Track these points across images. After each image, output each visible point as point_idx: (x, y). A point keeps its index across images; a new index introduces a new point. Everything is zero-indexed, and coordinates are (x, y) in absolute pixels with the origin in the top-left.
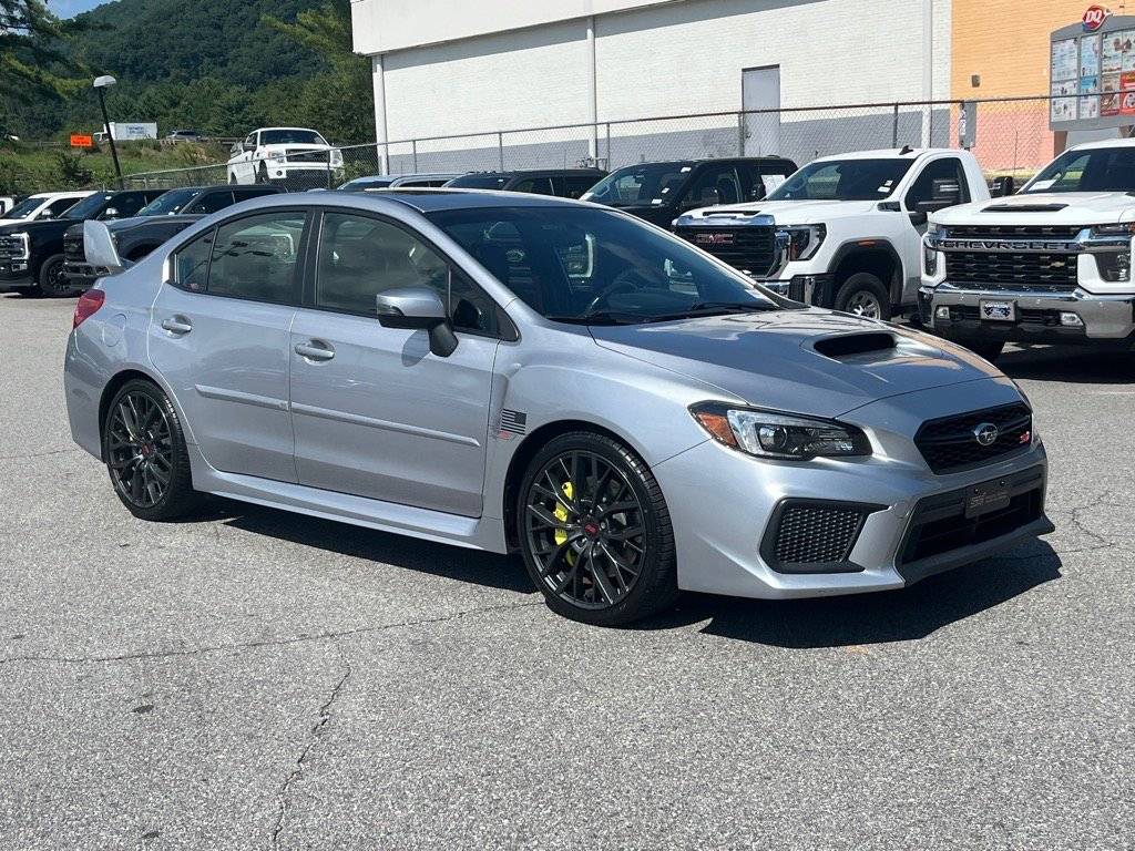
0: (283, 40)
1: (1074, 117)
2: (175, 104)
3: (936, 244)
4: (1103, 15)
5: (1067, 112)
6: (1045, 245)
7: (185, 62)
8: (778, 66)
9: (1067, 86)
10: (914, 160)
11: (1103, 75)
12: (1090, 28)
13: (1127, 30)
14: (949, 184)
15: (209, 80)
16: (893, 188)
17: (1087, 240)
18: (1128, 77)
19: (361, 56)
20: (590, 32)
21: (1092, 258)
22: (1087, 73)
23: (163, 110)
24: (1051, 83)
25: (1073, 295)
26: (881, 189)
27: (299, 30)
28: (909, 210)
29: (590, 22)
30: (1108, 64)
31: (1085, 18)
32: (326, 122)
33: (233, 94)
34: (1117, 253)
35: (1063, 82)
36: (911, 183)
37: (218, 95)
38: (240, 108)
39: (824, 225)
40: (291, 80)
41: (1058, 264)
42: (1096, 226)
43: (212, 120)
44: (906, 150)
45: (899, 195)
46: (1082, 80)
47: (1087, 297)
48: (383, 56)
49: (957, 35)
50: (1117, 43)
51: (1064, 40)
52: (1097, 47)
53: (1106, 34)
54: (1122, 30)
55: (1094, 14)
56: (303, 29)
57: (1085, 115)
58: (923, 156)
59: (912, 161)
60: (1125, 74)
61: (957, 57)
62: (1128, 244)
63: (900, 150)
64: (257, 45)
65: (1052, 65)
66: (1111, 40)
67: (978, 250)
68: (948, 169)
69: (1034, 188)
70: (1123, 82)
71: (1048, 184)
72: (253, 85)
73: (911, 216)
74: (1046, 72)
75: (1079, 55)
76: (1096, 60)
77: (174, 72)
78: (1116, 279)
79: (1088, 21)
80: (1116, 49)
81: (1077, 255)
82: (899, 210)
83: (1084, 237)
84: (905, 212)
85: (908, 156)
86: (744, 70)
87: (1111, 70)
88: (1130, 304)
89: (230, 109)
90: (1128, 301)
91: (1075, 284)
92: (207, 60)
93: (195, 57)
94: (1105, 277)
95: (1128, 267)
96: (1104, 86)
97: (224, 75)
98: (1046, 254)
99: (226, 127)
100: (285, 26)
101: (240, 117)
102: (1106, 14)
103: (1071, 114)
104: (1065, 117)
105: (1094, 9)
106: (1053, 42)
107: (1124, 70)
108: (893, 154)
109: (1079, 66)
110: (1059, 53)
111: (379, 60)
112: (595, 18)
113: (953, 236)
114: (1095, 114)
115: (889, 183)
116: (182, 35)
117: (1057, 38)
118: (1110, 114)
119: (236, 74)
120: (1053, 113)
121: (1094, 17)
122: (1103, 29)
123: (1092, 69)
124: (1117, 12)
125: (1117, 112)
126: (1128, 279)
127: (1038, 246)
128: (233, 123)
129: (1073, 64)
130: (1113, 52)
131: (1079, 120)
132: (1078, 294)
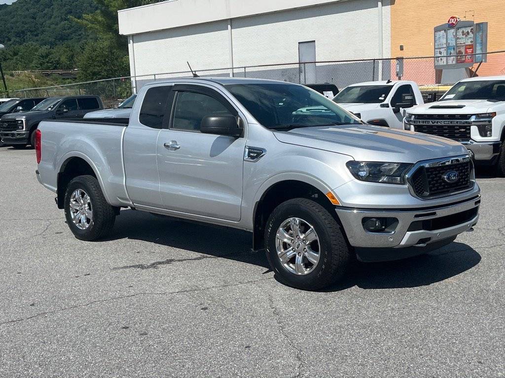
0: (65, 24)
1: (445, 63)
2: (15, 54)
3: (409, 122)
4: (457, 21)
5: (442, 61)
6: (457, 122)
7: (18, 35)
8: (314, 41)
9: (442, 50)
10: (393, 86)
11: (457, 46)
12: (451, 26)
13: (467, 27)
14: (408, 96)
15: (32, 44)
16: (385, 98)
17: (474, 120)
18: (468, 47)
19: (122, 36)
20: (229, 26)
21: (476, 127)
22: (451, 45)
23: (10, 57)
24: (435, 49)
25: (469, 142)
26: (380, 98)
27: (85, 22)
28: (392, 107)
29: (229, 21)
30: (460, 41)
31: (449, 21)
32: (95, 63)
33: (44, 50)
34: (485, 125)
35: (440, 48)
36: (392, 96)
37: (36, 50)
38: (47, 56)
39: (360, 114)
40: (70, 42)
41: (463, 130)
42: (478, 114)
43: (34, 62)
44: (389, 82)
45: (388, 101)
46: (448, 48)
47: (475, 143)
48: (133, 36)
49: (393, 29)
50: (463, 32)
51: (440, 31)
52: (454, 34)
53: (458, 29)
54: (465, 27)
55: (453, 20)
56: (87, 22)
57: (450, 62)
58: (396, 84)
59: (392, 87)
60: (467, 45)
61: (393, 37)
62: (490, 121)
63: (387, 81)
64: (53, 26)
65: (435, 41)
66: (460, 31)
67: (429, 124)
68: (406, 89)
69: (446, 98)
70: (466, 49)
71: (452, 96)
72: (53, 45)
73: (393, 110)
74: (432, 44)
75: (447, 36)
76: (454, 39)
77: (13, 40)
78: (486, 136)
79: (450, 23)
80: (463, 35)
81: (470, 126)
82: (388, 107)
83: (473, 119)
84: (391, 108)
85: (390, 84)
86: (299, 43)
87: (461, 44)
88: (492, 146)
89: (42, 56)
90: (491, 145)
91: (470, 138)
92: (29, 33)
93: (23, 32)
94: (482, 135)
95: (491, 131)
96: (458, 50)
97: (37, 40)
98: (458, 126)
99: (41, 64)
100: (79, 21)
101: (47, 60)
102: (458, 20)
103: (443, 62)
104: (441, 63)
105: (453, 18)
106: (435, 32)
107: (466, 44)
108: (384, 83)
109: (447, 41)
110: (438, 36)
111: (131, 38)
112: (231, 19)
113: (418, 119)
114: (454, 62)
115: (383, 95)
116: (17, 22)
117: (437, 30)
118: (461, 62)
119: (43, 40)
120: (436, 62)
121: (453, 21)
122: (457, 26)
123: (452, 43)
124: (463, 19)
125: (464, 62)
126: (491, 136)
127: (455, 123)
128: (44, 63)
129: (444, 41)
130: (461, 36)
131: (447, 65)
132: (471, 142)
